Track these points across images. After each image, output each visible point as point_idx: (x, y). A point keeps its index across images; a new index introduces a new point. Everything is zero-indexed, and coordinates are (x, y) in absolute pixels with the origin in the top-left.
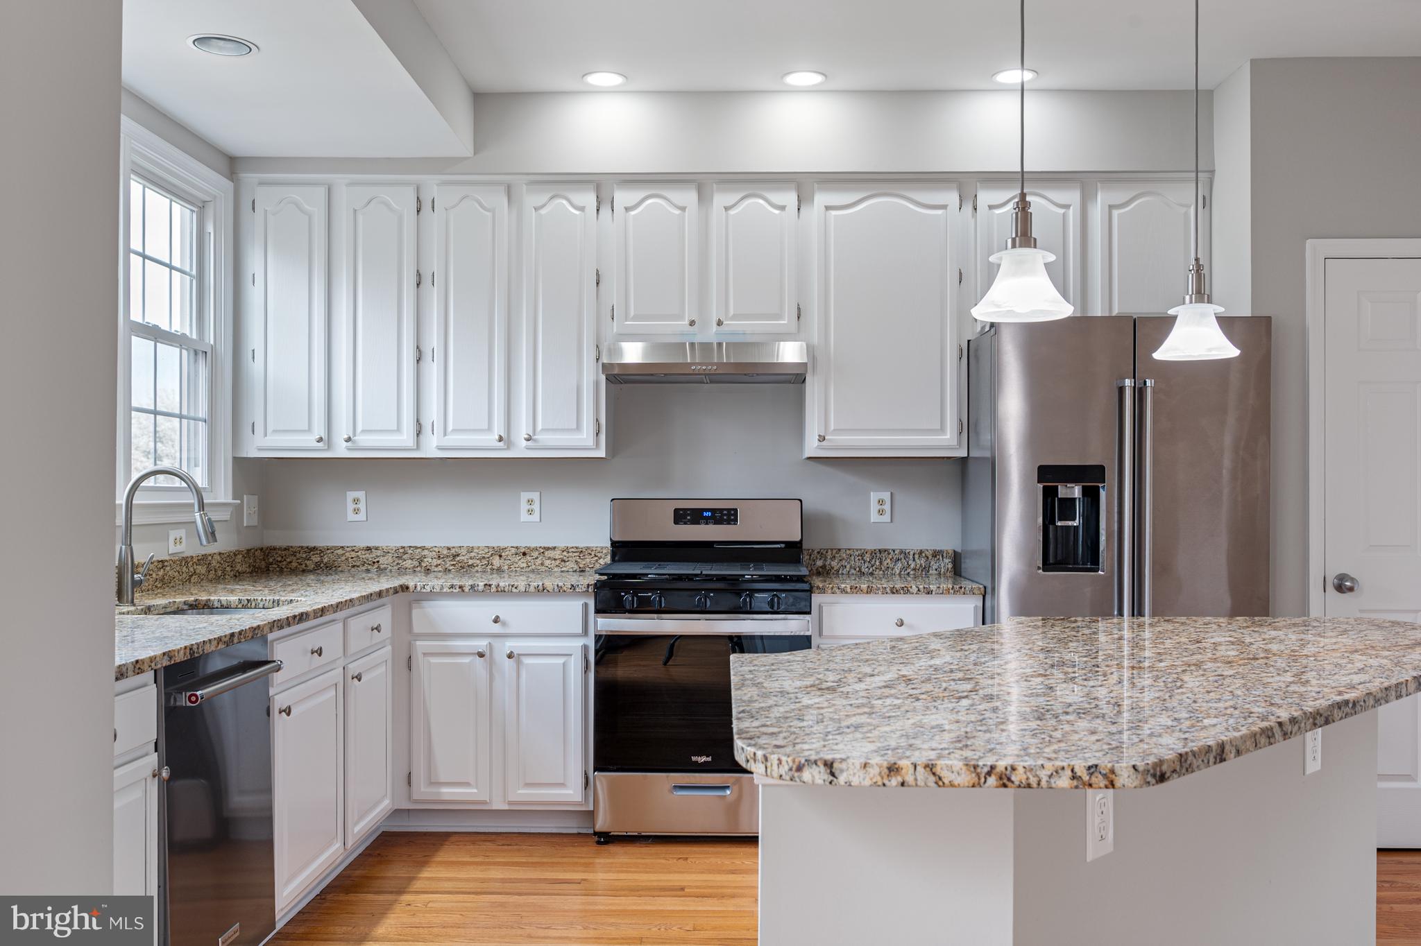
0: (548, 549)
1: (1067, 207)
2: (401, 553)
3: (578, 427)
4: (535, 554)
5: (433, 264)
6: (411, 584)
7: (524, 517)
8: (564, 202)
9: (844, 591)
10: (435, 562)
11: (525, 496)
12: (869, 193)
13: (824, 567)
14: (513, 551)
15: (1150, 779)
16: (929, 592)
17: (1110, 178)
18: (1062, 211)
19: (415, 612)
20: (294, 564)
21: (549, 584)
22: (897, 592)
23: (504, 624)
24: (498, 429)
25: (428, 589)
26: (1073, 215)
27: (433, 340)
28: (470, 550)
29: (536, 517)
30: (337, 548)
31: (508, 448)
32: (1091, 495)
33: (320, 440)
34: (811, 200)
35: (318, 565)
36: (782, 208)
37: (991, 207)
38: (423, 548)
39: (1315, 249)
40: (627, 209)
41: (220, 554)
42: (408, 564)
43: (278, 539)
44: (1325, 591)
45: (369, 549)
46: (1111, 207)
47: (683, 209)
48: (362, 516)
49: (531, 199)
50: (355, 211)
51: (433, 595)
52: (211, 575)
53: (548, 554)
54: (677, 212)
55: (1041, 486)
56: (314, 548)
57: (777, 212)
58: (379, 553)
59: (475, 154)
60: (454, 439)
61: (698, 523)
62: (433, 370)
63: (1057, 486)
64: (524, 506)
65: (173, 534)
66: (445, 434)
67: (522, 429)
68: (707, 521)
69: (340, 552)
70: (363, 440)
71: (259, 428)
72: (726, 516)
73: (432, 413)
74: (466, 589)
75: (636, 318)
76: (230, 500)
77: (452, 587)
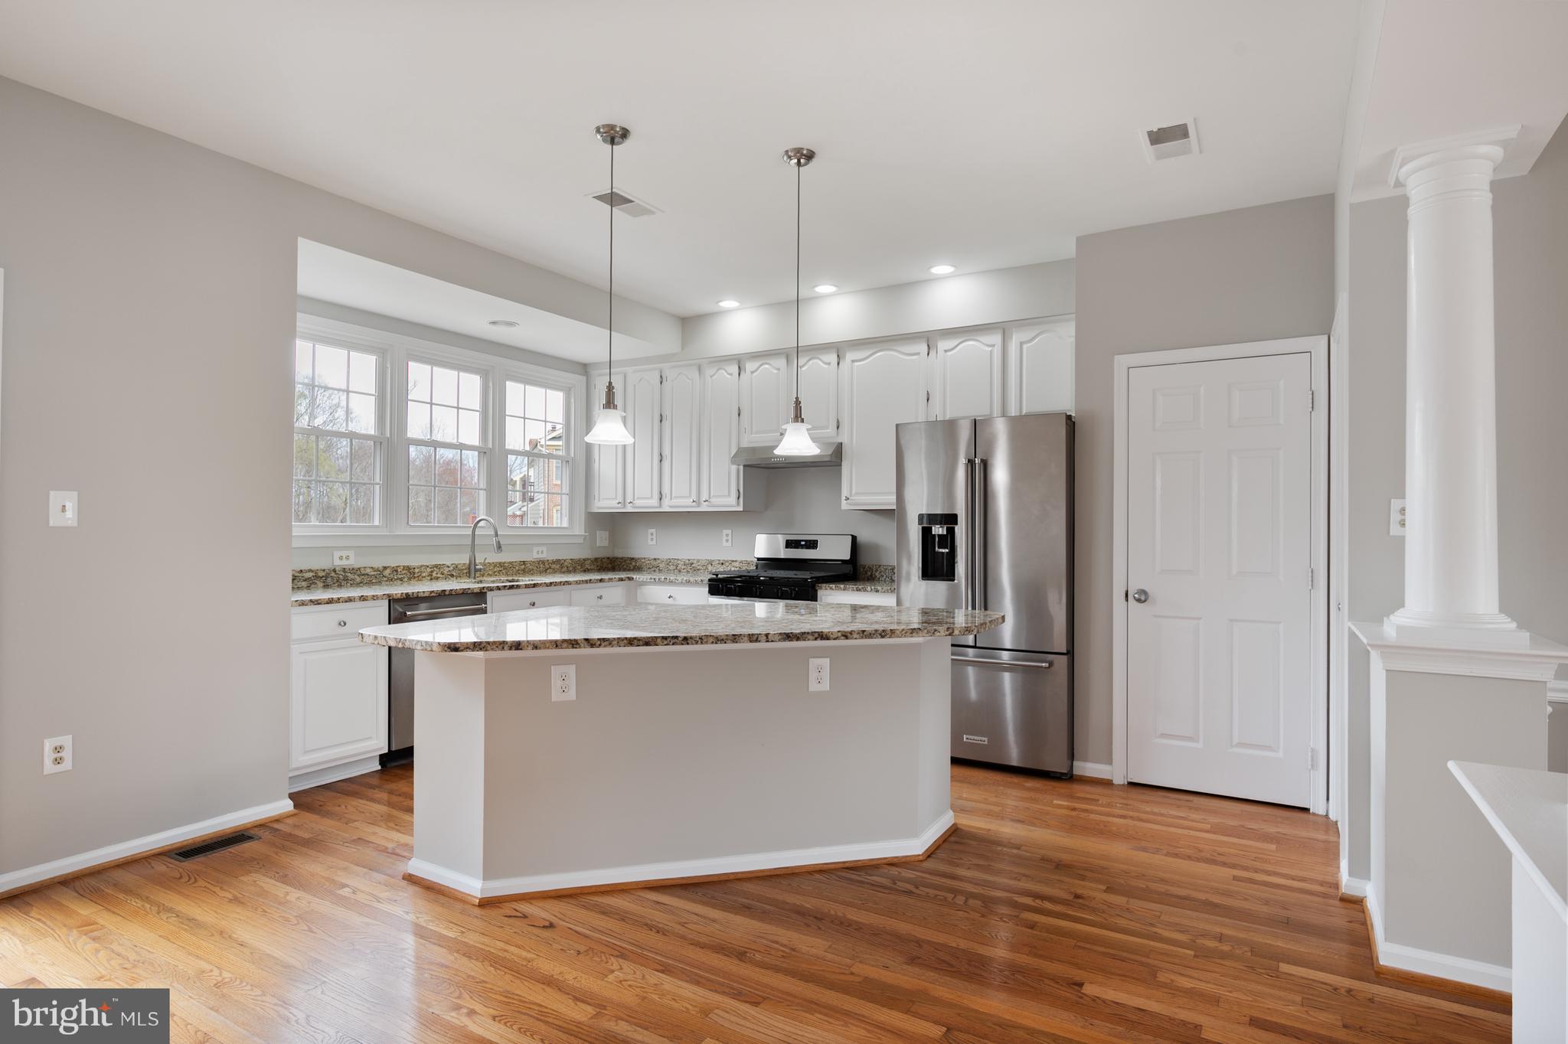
0: (733, 561)
1: (993, 346)
2: (669, 562)
3: (729, 495)
4: (727, 564)
5: (667, 413)
7: (725, 544)
8: (724, 371)
10: (683, 567)
11: (725, 532)
12: (875, 350)
13: (871, 575)
14: (717, 562)
17: (1022, 323)
18: (990, 349)
20: (625, 567)
21: (691, 579)
22: (860, 590)
23: (674, 599)
24: (694, 497)
25: (641, 580)
26: (997, 351)
27: (666, 452)
28: (698, 561)
29: (729, 544)
30: (642, 559)
31: (699, 506)
32: (951, 532)
33: (619, 503)
34: (844, 357)
35: (634, 567)
36: (829, 364)
37: (946, 351)
38: (678, 560)
39: (1122, 361)
40: (752, 372)
42: (672, 567)
43: (619, 553)
44: (1127, 600)
45: (655, 559)
46: (1022, 344)
47: (779, 369)
48: (654, 542)
49: (709, 371)
50: (635, 385)
51: (644, 583)
52: (565, 569)
53: (734, 564)
54: (776, 371)
55: (920, 527)
56: (633, 559)
57: (826, 366)
58: (659, 561)
59: (683, 349)
60: (675, 502)
61: (798, 548)
62: (666, 463)
63: (931, 527)
64: (725, 538)
65: (535, 549)
66: (671, 499)
67: (704, 497)
68: (802, 547)
69: (643, 560)
70: (638, 502)
71: (597, 498)
72: (812, 545)
73: (666, 490)
74: (657, 580)
75: (757, 433)
76: (583, 534)
77: (651, 579)
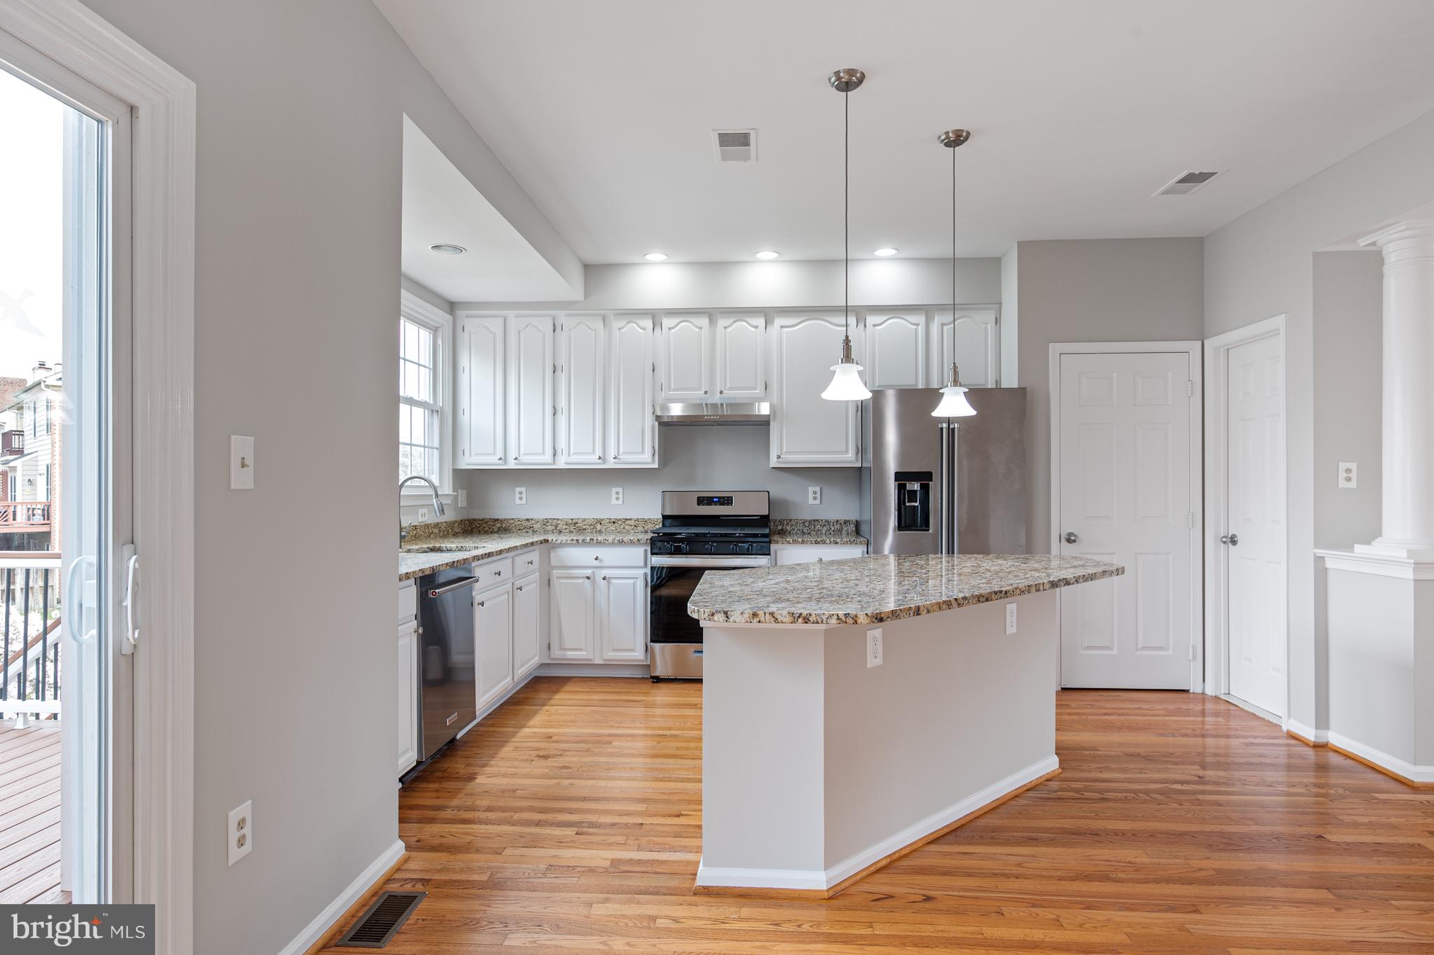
0: (627, 519)
1: (918, 325)
2: (545, 522)
3: (643, 451)
4: (620, 523)
5: (562, 361)
6: (550, 539)
7: (614, 501)
8: (635, 325)
9: (789, 543)
10: (564, 527)
11: (614, 490)
12: (806, 318)
13: (782, 530)
14: (608, 521)
15: (874, 620)
16: (836, 543)
17: (941, 308)
18: (915, 327)
19: (552, 555)
20: (487, 529)
21: (626, 539)
22: (819, 543)
23: (601, 561)
24: (599, 452)
25: (559, 541)
26: (921, 329)
27: (562, 403)
28: (584, 520)
29: (620, 502)
30: (509, 519)
31: (604, 463)
32: (925, 488)
33: (500, 459)
34: (773, 322)
35: (499, 529)
36: (756, 327)
37: (874, 325)
38: (558, 520)
39: (1054, 348)
40: (670, 329)
41: (446, 522)
42: (550, 528)
43: (477, 514)
44: (1060, 542)
45: (528, 520)
46: (943, 325)
47: (701, 328)
48: (524, 501)
49: (616, 324)
50: (519, 331)
51: (562, 545)
52: (441, 534)
53: (627, 522)
54: (697, 330)
55: (897, 483)
56: (498, 520)
57: (753, 329)
58: (533, 522)
59: (585, 298)
60: (574, 459)
61: (711, 505)
62: (562, 419)
63: (906, 484)
64: (614, 496)
65: (421, 511)
66: (569, 456)
67: (612, 452)
68: (716, 503)
69: (512, 521)
70: (524, 459)
71: (467, 452)
72: (726, 501)
73: (562, 444)
74: (580, 541)
75: (675, 390)
76: (451, 492)
77: (572, 540)
